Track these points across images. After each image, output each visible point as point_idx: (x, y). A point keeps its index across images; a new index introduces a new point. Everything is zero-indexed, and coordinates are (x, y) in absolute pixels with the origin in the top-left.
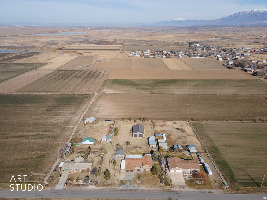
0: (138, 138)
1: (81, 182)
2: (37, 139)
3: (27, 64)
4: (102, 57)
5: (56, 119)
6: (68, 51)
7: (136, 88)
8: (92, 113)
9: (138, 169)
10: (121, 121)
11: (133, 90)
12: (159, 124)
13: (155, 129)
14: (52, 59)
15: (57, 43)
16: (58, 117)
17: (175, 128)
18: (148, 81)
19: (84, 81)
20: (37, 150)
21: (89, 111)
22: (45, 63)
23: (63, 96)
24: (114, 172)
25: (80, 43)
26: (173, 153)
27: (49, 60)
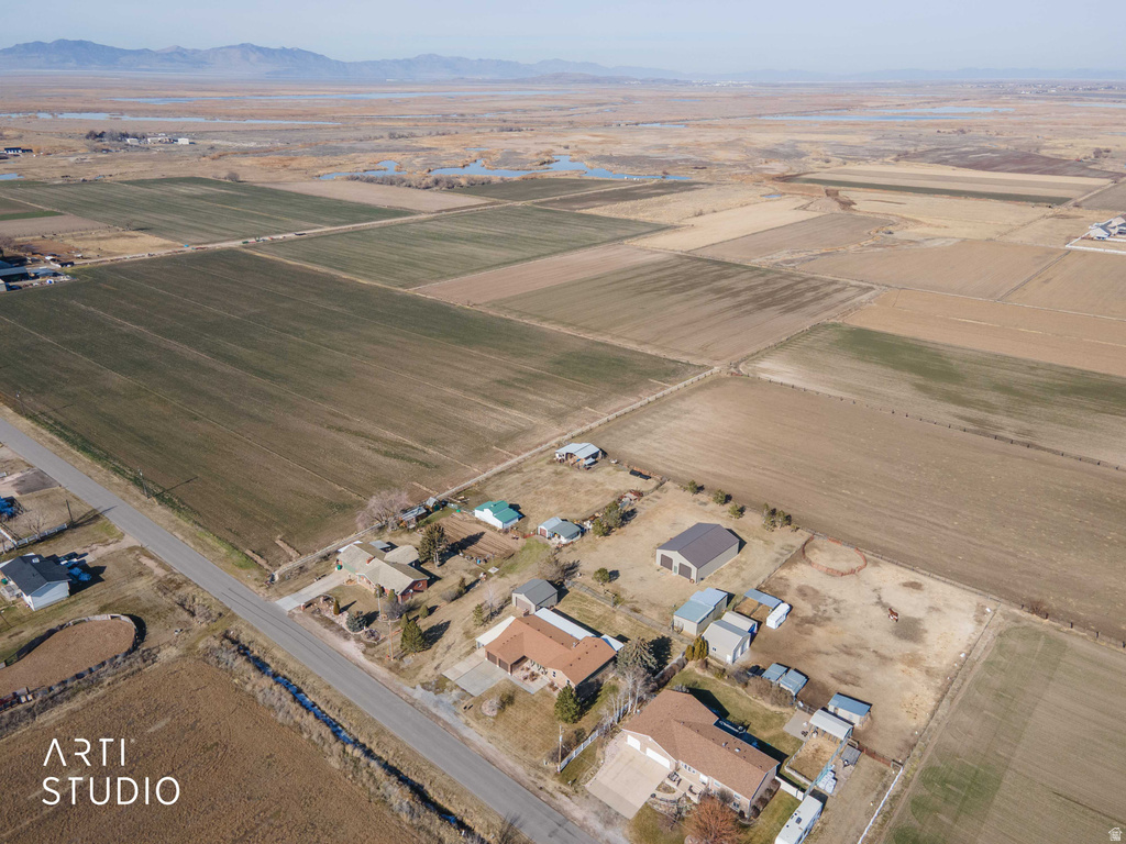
0: (675, 574)
1: (342, 620)
2: (386, 454)
3: (614, 220)
4: (929, 225)
5: (494, 415)
6: (810, 188)
7: (920, 388)
8: (617, 433)
9: (536, 671)
10: (689, 494)
11: (897, 390)
12: (833, 560)
13: (784, 573)
14: (715, 212)
15: (800, 155)
16: (508, 411)
17: (884, 606)
18: (1032, 368)
19: (728, 315)
20: (351, 486)
21: (618, 420)
22: (676, 223)
23: (600, 348)
24: (457, 641)
25: (903, 156)
26: (736, 692)
27: (701, 214)
